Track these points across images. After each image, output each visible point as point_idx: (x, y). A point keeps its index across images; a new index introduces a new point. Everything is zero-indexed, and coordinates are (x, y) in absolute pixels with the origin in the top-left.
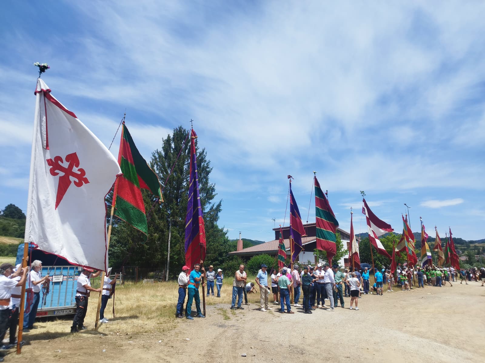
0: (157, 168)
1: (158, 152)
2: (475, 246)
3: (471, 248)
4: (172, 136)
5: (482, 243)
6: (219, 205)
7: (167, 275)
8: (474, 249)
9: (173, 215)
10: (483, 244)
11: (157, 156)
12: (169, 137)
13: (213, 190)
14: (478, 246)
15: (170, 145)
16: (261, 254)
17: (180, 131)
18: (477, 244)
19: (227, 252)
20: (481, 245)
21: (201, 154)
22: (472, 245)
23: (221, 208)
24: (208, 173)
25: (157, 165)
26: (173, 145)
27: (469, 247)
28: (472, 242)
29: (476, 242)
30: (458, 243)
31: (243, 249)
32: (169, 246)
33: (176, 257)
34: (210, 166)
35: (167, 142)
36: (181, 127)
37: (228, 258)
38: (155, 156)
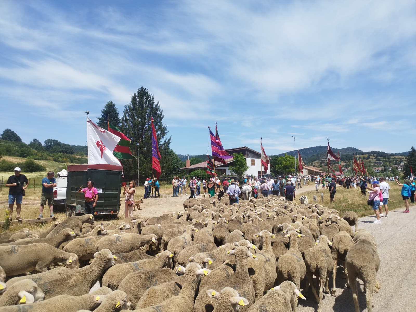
0: (128, 115)
1: (128, 106)
2: (395, 158)
3: (391, 160)
4: (137, 94)
5: (401, 155)
6: (169, 140)
7: (138, 183)
8: (393, 161)
9: (140, 147)
10: (401, 156)
11: (128, 108)
12: (135, 94)
13: (165, 129)
14: (397, 158)
15: (136, 100)
16: (199, 169)
17: (142, 90)
18: (396, 157)
19: (179, 168)
20: (400, 157)
21: (157, 105)
22: (392, 157)
23: (171, 141)
24: (161, 119)
25: (128, 114)
26: (138, 100)
27: (389, 158)
28: (392, 155)
29: (396, 154)
30: (381, 156)
31: (190, 165)
32: (138, 166)
33: (143, 172)
34: (163, 113)
35: (134, 98)
36: (143, 87)
37: (180, 172)
38: (126, 108)
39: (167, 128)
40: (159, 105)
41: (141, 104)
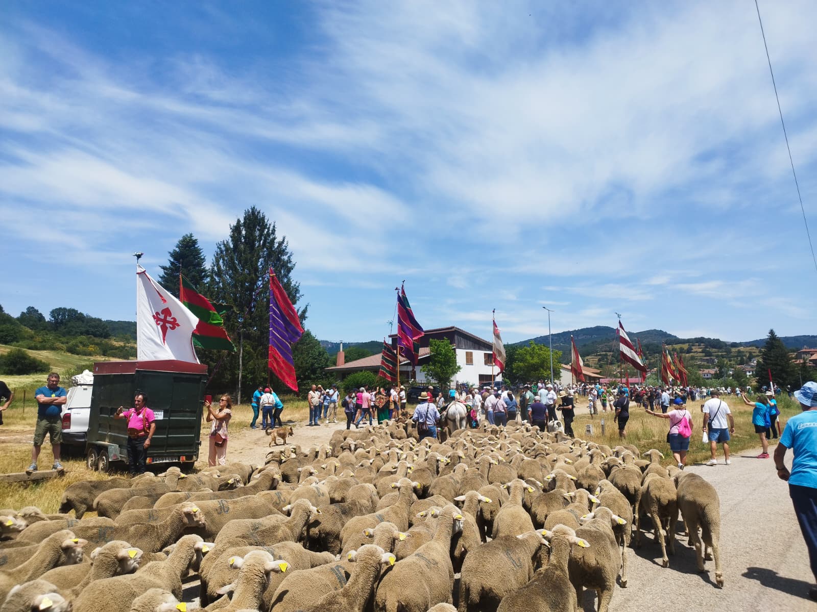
0: (223, 262)
1: (224, 244)
2: (739, 352)
3: (732, 354)
4: (242, 221)
5: (750, 346)
6: (305, 311)
7: (239, 398)
8: (737, 356)
9: (244, 325)
10: (750, 348)
11: (223, 249)
12: (239, 221)
13: (297, 290)
14: (743, 352)
15: (240, 232)
16: (362, 371)
17: (253, 212)
18: (742, 349)
19: (322, 368)
20: (748, 349)
21: (281, 244)
22: (733, 350)
23: (307, 315)
24: (289, 270)
25: (223, 260)
26: (244, 232)
27: (729, 352)
28: (734, 345)
29: (740, 344)
30: (714, 347)
31: (345, 363)
32: (241, 363)
33: (250, 376)
34: (293, 260)
35: (236, 229)
36: (254, 208)
37: (324, 375)
38: (220, 248)
39: (300, 288)
40: (285, 243)
41: (250, 240)
